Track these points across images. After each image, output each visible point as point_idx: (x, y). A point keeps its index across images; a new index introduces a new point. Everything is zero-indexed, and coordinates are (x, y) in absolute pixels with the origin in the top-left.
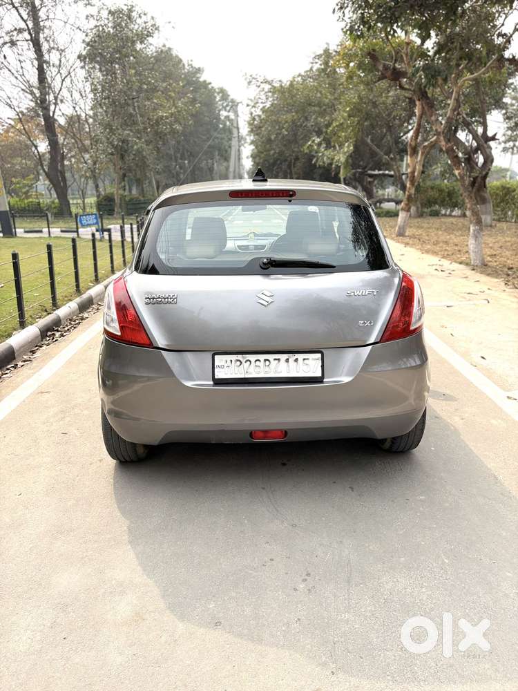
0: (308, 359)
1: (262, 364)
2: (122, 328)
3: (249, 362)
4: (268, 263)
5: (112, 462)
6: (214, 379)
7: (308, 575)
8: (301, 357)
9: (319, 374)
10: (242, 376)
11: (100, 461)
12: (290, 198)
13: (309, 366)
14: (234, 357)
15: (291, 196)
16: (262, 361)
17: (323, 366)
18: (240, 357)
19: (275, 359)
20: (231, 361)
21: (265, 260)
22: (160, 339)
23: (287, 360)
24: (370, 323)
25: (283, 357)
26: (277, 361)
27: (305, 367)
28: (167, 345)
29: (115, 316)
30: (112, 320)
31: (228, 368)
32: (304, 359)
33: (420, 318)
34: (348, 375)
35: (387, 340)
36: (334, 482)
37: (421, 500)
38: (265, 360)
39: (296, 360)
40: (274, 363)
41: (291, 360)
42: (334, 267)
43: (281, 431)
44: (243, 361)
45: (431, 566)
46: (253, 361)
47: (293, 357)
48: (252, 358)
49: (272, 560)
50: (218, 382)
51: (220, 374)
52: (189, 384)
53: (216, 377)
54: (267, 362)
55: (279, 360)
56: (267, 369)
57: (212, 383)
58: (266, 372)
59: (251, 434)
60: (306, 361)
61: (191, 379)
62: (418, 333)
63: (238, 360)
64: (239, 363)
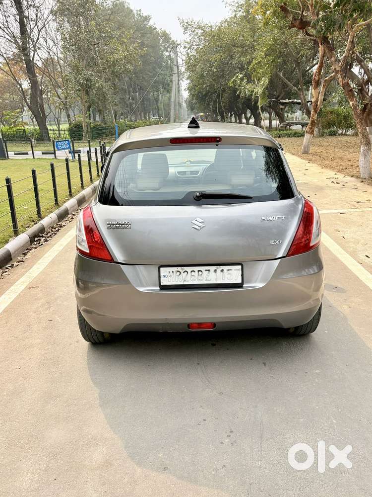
0: (231, 270)
1: (196, 274)
2: (90, 247)
3: (186, 273)
4: (201, 196)
5: (86, 344)
6: (160, 286)
7: (231, 432)
8: (225, 268)
9: (240, 281)
10: (181, 283)
11: (77, 342)
12: (217, 143)
13: (232, 275)
14: (175, 269)
15: (218, 141)
16: (196, 271)
17: (242, 275)
18: (179, 269)
19: (206, 270)
20: (173, 272)
21: (198, 194)
22: (119, 256)
23: (215, 271)
24: (279, 242)
25: (212, 268)
26: (208, 272)
27: (230, 276)
28: (124, 260)
29: (85, 238)
30: (83, 241)
31: (170, 277)
32: (228, 270)
33: (318, 235)
34: (261, 282)
35: (292, 255)
36: (251, 359)
37: (316, 373)
38: (199, 271)
39: (222, 271)
40: (205, 273)
41: (219, 271)
42: (250, 198)
43: (211, 323)
44: (182, 272)
45: (323, 425)
46: (189, 272)
47: (220, 268)
48: (189, 269)
49: (205, 420)
50: (163, 288)
51: (164, 282)
52: (142, 289)
53: (162, 284)
54: (200, 273)
55: (209, 270)
56: (200, 278)
57: (159, 288)
58: (199, 280)
59: (189, 326)
60: (230, 272)
61: (143, 286)
62: (316, 248)
63: (178, 271)
64: (178, 273)
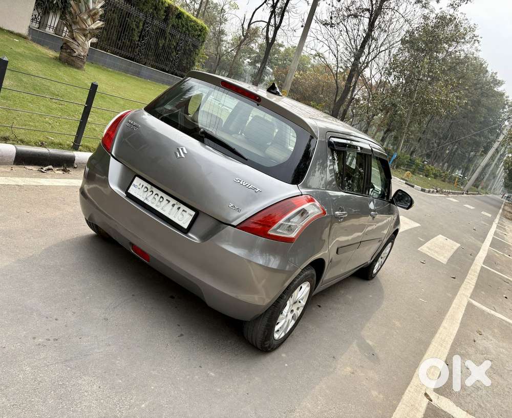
0: (186, 212)
1: (158, 198)
3: (151, 193)
4: (203, 133)
6: (127, 192)
8: (183, 207)
9: (186, 227)
10: (142, 199)
12: (258, 103)
13: (183, 217)
14: (146, 184)
16: (160, 196)
17: (191, 222)
18: (149, 186)
19: (167, 200)
20: (143, 186)
21: (202, 130)
23: (173, 205)
25: (173, 201)
27: (181, 216)
31: (139, 189)
32: (184, 211)
35: (238, 228)
39: (179, 208)
40: (165, 202)
41: (176, 207)
42: (246, 159)
44: (149, 190)
46: (154, 194)
47: (178, 205)
48: (156, 191)
50: (130, 196)
51: (132, 191)
52: (113, 187)
53: (129, 191)
54: (162, 199)
55: (169, 202)
56: (159, 204)
57: (124, 193)
58: (157, 206)
60: (184, 213)
63: (146, 187)
64: (146, 190)
